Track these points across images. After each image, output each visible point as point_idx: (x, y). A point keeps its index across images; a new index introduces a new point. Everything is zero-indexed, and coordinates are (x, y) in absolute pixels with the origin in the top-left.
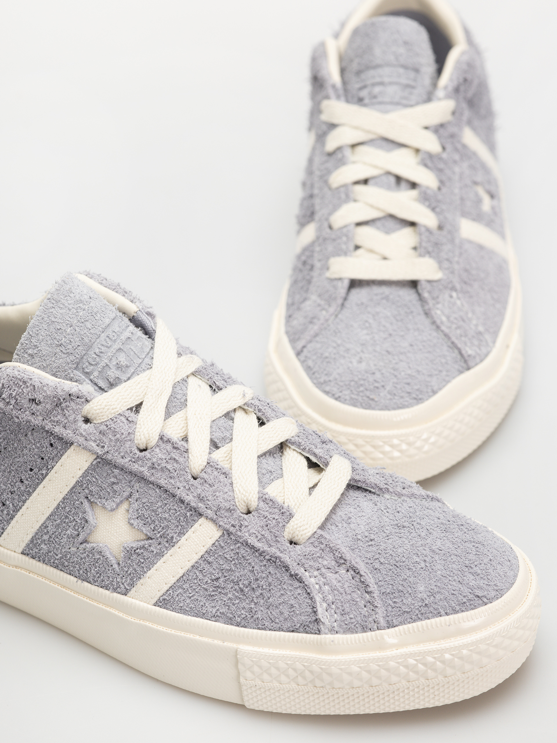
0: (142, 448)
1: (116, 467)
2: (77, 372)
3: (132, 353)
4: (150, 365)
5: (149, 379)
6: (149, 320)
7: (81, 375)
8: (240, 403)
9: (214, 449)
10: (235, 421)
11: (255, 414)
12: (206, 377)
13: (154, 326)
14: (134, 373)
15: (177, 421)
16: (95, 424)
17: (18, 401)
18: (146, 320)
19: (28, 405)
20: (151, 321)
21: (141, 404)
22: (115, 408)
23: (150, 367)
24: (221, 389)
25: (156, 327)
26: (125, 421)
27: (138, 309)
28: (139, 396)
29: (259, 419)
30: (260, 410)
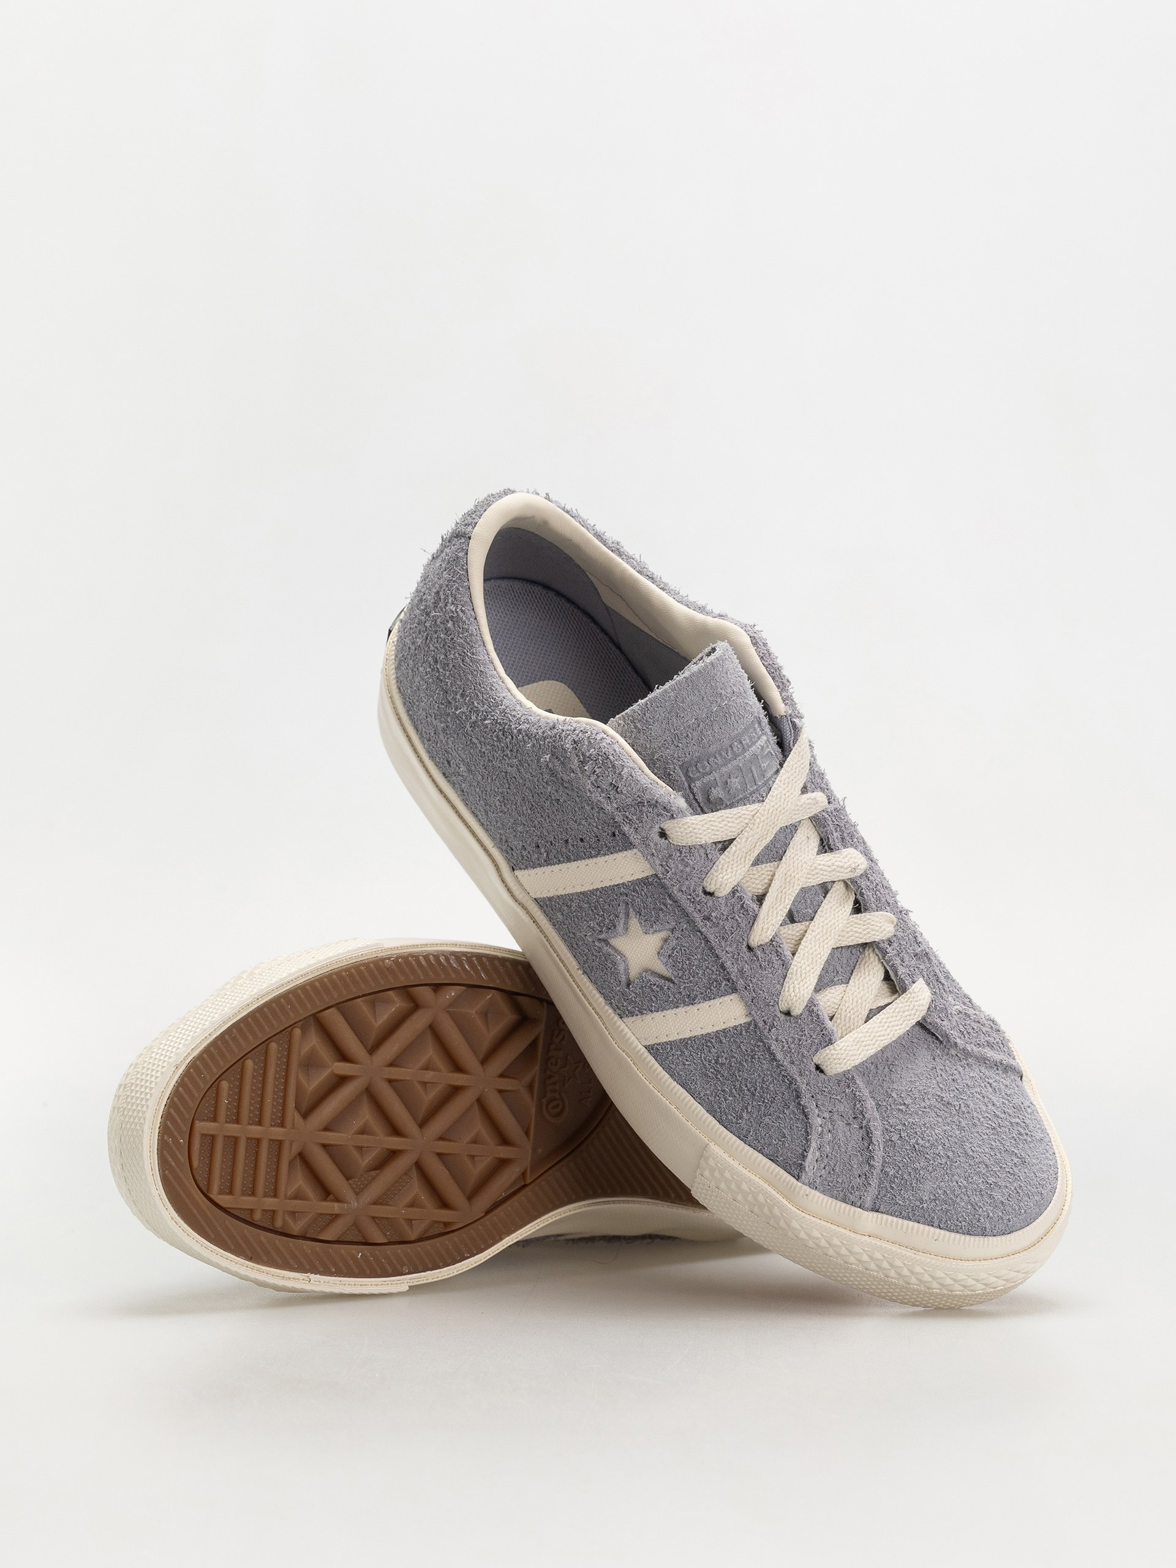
0: (708, 890)
1: (670, 896)
2: (680, 770)
3: (750, 775)
4: (763, 797)
5: (753, 816)
6: (790, 731)
7: (682, 776)
8: (846, 876)
9: (788, 922)
10: (829, 895)
11: (855, 894)
12: (821, 829)
13: (793, 742)
14: (741, 799)
15: (763, 874)
16: (670, 843)
17: (599, 779)
18: (788, 732)
19: (607, 788)
20: (793, 735)
21: (731, 841)
22: (700, 838)
23: (761, 799)
24: (831, 850)
25: (794, 745)
26: (703, 856)
27: (785, 714)
28: (734, 832)
29: (856, 902)
30: (862, 894)
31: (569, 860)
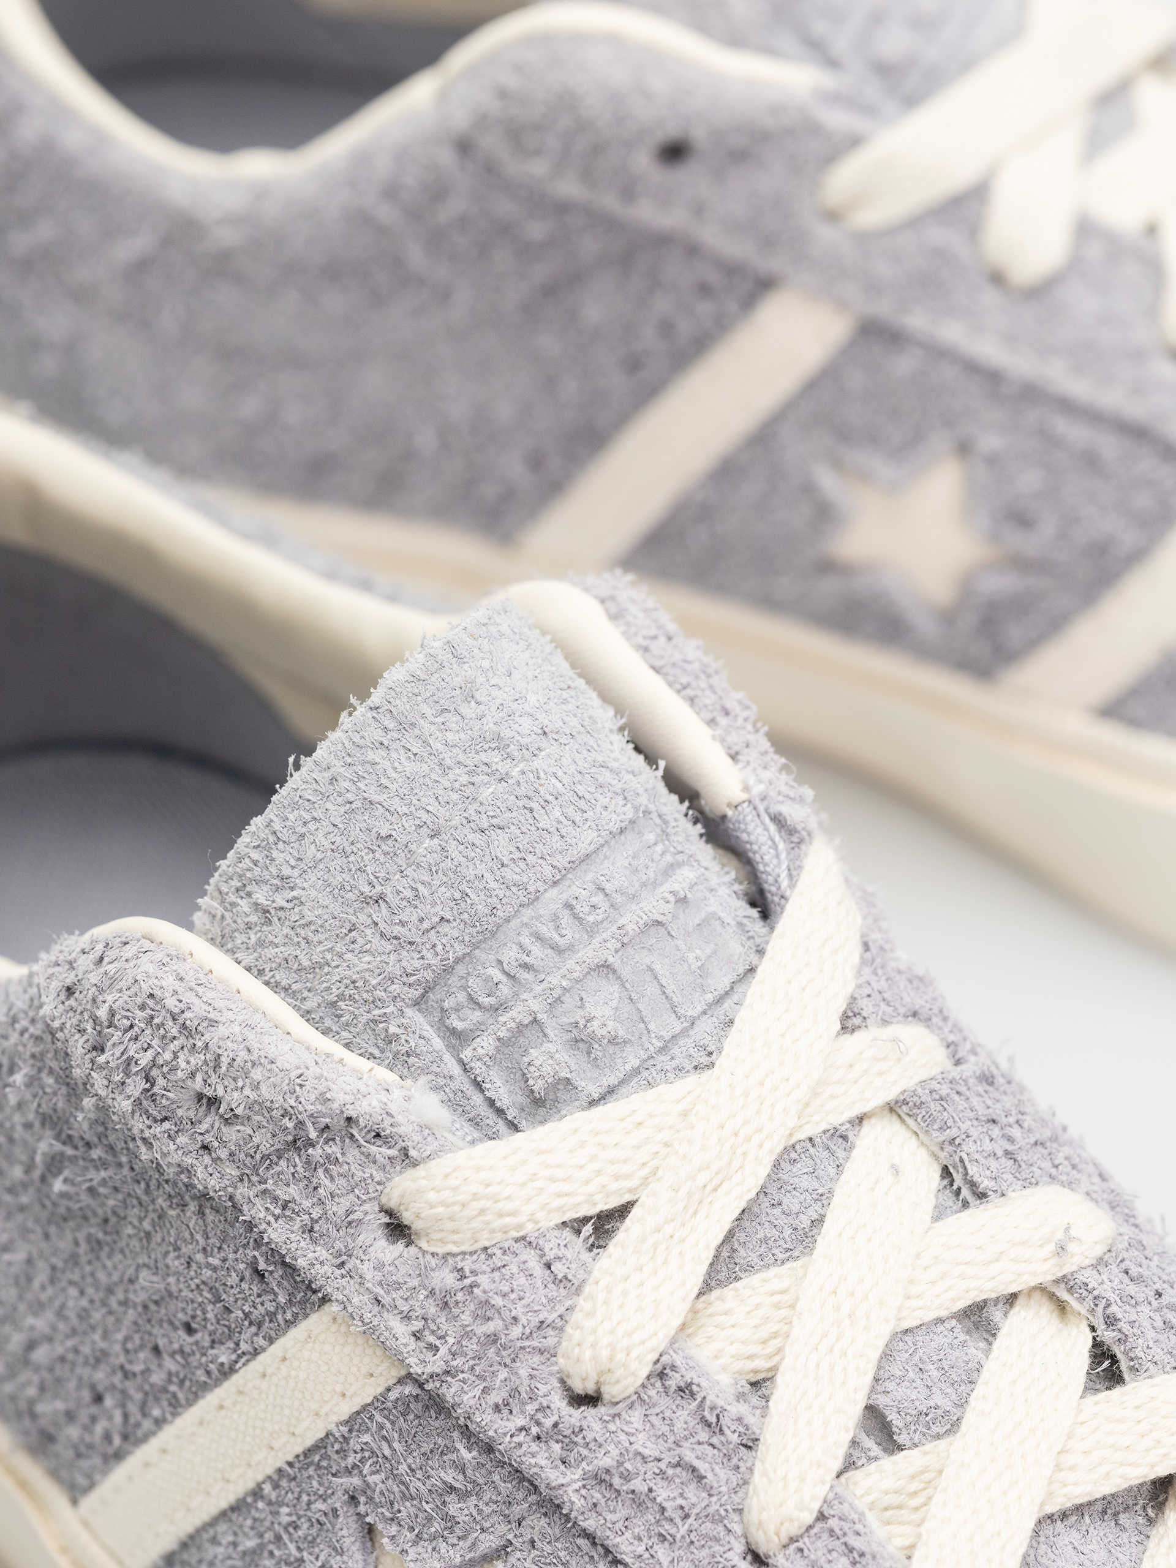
0: (579, 1388)
1: (466, 1432)
2: (419, 1018)
3: (652, 989)
4: (710, 1054)
5: (685, 1114)
6: (776, 848)
7: (430, 1032)
8: (1044, 1271)
9: (876, 1450)
10: (996, 1344)
11: (1093, 1329)
12: (935, 1134)
13: (790, 876)
14: (636, 1071)
15: (758, 1307)
16: (424, 1252)
17: (156, 1090)
18: (764, 849)
19: (192, 1114)
20: (783, 856)
21: (623, 1211)
22: (513, 1214)
23: (705, 1060)
24: (982, 1196)
25: (792, 886)
26: (538, 1270)
27: (744, 796)
28: (628, 1177)
29: (1101, 1353)
30: (1111, 1321)
31: (176, 1407)
